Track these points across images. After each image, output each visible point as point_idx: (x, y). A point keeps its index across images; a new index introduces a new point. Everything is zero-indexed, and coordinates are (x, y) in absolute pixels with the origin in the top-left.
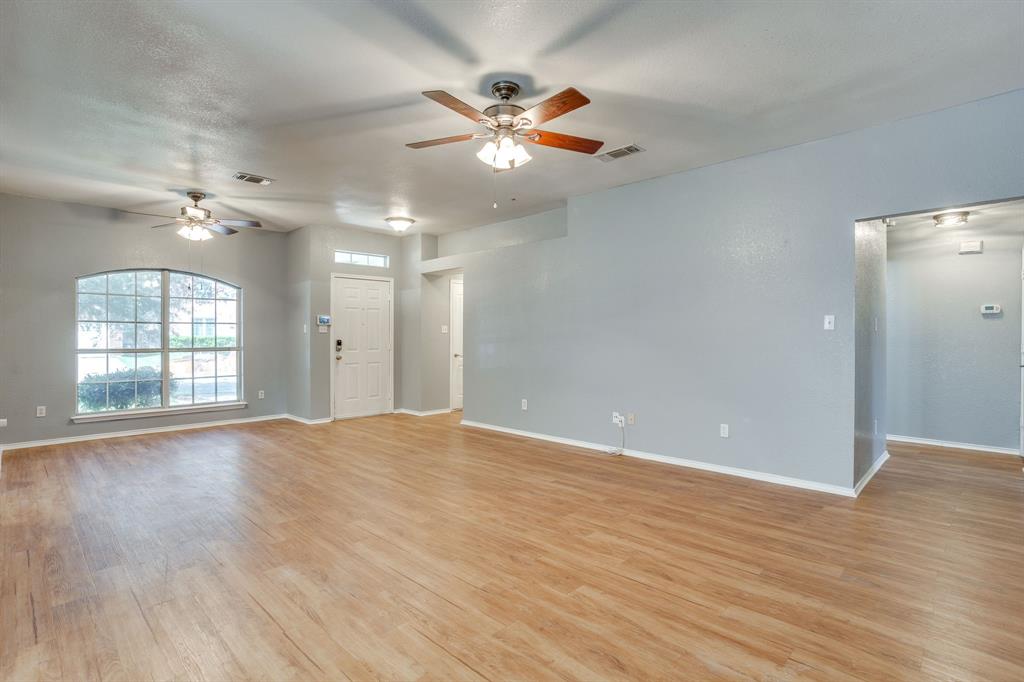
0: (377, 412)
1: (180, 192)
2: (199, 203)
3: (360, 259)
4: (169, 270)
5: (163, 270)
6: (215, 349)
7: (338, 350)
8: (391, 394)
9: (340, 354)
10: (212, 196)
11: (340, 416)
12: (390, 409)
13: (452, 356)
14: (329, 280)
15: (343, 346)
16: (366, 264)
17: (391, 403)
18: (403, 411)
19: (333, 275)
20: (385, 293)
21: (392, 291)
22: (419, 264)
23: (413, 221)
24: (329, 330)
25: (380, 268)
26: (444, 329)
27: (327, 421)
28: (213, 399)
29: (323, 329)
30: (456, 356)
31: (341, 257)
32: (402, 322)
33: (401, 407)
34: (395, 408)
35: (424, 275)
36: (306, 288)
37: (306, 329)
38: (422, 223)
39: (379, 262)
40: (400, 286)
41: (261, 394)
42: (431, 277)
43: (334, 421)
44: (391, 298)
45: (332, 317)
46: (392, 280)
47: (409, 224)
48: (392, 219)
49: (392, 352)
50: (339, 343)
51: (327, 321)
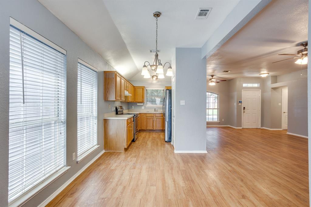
0: (256, 127)
1: (209, 76)
2: (213, 77)
3: (250, 85)
6: (213, 109)
7: (244, 110)
8: (260, 123)
9: (244, 111)
10: (215, 75)
12: (259, 127)
13: (283, 112)
14: (241, 91)
16: (252, 86)
17: (260, 125)
19: (243, 90)
20: (258, 94)
21: (260, 93)
22: (270, 85)
23: (268, 74)
24: (242, 105)
25: (256, 87)
26: (280, 104)
27: (241, 128)
29: (240, 104)
30: (284, 113)
31: (245, 85)
33: (263, 127)
34: (261, 127)
35: (272, 88)
36: (235, 94)
37: (235, 104)
38: (271, 74)
39: (256, 85)
40: (263, 92)
41: (223, 120)
42: (274, 89)
43: (243, 128)
44: (260, 95)
46: (260, 90)
47: (267, 75)
48: (262, 74)
49: (260, 111)
50: (244, 108)
51: (241, 102)
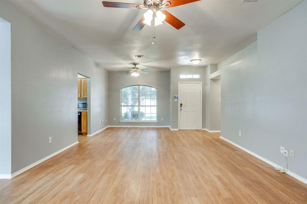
0: (196, 129)
3: (189, 76)
4: (140, 85)
5: (138, 85)
6: (151, 106)
7: (181, 107)
8: (201, 123)
9: (182, 108)
11: (181, 129)
12: (200, 128)
14: (178, 84)
15: (183, 106)
16: (192, 78)
17: (201, 126)
18: (205, 129)
19: (179, 82)
20: (199, 88)
21: (201, 86)
22: (209, 76)
23: (201, 60)
24: (178, 101)
27: (177, 129)
28: (150, 120)
29: (176, 100)
31: (182, 76)
32: (205, 97)
33: (205, 128)
34: (202, 128)
35: (211, 79)
36: (172, 86)
39: (197, 76)
40: (204, 85)
41: (162, 119)
42: (213, 80)
43: (180, 130)
44: (201, 89)
45: (179, 96)
46: (201, 83)
47: (199, 61)
49: (202, 108)
50: (181, 105)
51: (177, 97)
